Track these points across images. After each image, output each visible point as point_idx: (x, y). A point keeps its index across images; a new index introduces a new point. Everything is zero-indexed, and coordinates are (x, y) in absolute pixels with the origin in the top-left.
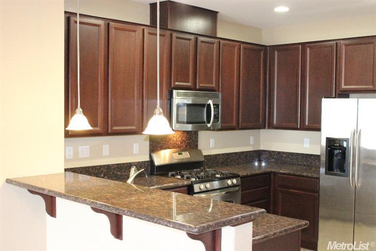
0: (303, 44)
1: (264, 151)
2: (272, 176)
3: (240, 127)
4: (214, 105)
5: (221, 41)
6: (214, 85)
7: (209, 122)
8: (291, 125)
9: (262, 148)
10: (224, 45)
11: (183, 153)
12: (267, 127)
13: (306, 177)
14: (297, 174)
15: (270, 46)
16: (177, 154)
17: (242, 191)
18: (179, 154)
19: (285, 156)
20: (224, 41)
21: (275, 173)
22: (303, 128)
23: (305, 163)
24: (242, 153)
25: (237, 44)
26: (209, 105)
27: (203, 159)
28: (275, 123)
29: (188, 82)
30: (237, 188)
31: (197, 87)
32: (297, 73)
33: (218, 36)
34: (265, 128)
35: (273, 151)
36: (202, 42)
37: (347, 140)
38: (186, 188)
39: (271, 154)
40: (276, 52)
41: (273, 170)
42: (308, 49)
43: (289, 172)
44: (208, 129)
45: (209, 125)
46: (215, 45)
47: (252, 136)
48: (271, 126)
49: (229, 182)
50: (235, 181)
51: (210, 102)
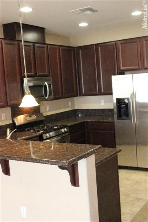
0: (96, 45)
1: (78, 110)
2: (85, 124)
3: (64, 97)
4: (48, 85)
5: (48, 46)
6: (47, 73)
7: (46, 96)
8: (94, 93)
9: (76, 108)
10: (51, 48)
11: (32, 116)
12: (79, 96)
13: (106, 122)
14: (100, 121)
15: (77, 47)
16: (29, 117)
17: (70, 134)
18: (30, 117)
19: (90, 111)
20: (50, 46)
21: (87, 122)
22: (101, 94)
23: (103, 114)
24: (66, 112)
25: (58, 47)
26: (46, 85)
27: (44, 118)
28: (83, 92)
29: (31, 72)
30: (67, 134)
31: (37, 75)
32: (94, 62)
33: (47, 43)
34: (78, 96)
35: (83, 109)
36: (38, 47)
37: (128, 99)
38: (38, 137)
39: (82, 111)
40: (80, 51)
41: (86, 120)
42: (99, 48)
43: (95, 120)
44: (47, 100)
45: (46, 98)
46: (45, 48)
47: (70, 101)
48: (82, 95)
49: (63, 130)
50: (65, 129)
51: (46, 83)
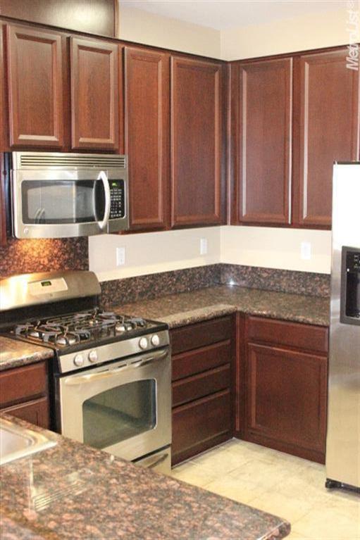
0: (297, 55)
1: (227, 265)
3: (173, 224)
4: (110, 182)
5: (126, 48)
6: (111, 141)
7: (101, 218)
8: (279, 217)
9: (223, 259)
10: (133, 56)
11: (52, 281)
12: (229, 222)
13: (302, 323)
14: (285, 318)
15: (232, 62)
16: (40, 283)
17: (172, 356)
18: (43, 284)
19: (265, 275)
20: (132, 49)
21: (243, 315)
22: (297, 224)
23: (303, 289)
24: (185, 271)
25: (163, 54)
26: (100, 183)
27: (99, 291)
28: (244, 213)
29: (51, 134)
30: (162, 353)
31: (74, 146)
32: (286, 116)
33: (121, 36)
34: (225, 223)
35: (243, 266)
36: (81, 47)
39: (240, 271)
40: (245, 74)
41: (239, 309)
42: (307, 66)
43: (269, 312)
44: (101, 231)
45: (101, 224)
46: (112, 55)
47: (204, 238)
48: (237, 220)
49: (144, 342)
50: (156, 339)
51: (103, 176)
